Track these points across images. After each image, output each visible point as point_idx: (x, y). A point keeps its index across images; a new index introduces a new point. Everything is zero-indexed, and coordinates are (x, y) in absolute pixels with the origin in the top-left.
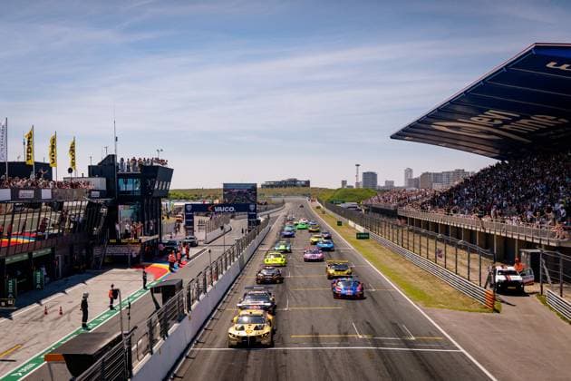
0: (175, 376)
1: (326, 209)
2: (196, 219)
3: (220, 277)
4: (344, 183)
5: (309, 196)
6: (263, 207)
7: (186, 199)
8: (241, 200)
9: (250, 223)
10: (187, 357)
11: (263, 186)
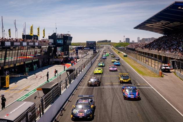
0: (73, 94)
1: (115, 49)
2: (79, 51)
3: (85, 67)
4: (120, 41)
5: (111, 45)
6: (97, 48)
7: (76, 45)
8: (91, 46)
9: (94, 52)
10: (76, 89)
11: (97, 42)
